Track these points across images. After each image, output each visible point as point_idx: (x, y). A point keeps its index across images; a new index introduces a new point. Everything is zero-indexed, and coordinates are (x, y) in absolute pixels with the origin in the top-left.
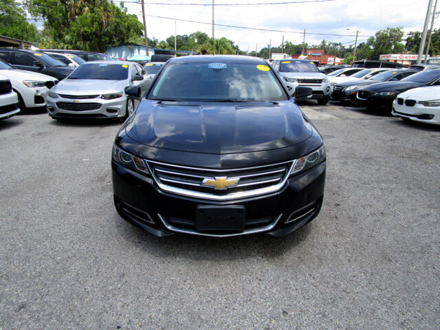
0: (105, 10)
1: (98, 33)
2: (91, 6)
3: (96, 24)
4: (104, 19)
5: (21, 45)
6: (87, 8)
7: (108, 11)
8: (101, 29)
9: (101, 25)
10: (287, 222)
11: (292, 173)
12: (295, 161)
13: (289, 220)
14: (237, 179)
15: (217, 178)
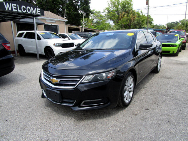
0: (133, 15)
1: (129, 24)
2: (127, 14)
3: (129, 21)
4: (132, 19)
5: (96, 31)
6: (126, 15)
7: (135, 15)
8: (131, 23)
9: (130, 21)
10: (82, 105)
11: (83, 82)
12: (84, 76)
13: (83, 104)
14: (59, 80)
15: (53, 78)
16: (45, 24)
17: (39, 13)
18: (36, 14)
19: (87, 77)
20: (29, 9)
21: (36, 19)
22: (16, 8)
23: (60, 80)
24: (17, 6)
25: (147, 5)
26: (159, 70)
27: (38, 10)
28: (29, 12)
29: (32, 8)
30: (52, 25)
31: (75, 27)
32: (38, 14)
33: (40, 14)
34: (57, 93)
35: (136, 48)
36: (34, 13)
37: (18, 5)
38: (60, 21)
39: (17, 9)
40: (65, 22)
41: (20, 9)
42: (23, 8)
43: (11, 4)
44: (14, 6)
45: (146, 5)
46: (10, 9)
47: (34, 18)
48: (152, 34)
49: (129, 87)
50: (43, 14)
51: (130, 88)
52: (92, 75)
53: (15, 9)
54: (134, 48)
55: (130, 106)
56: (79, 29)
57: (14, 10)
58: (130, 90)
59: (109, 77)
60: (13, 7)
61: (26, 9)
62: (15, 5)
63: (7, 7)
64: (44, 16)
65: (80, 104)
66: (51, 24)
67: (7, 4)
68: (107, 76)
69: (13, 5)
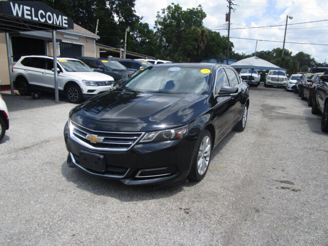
10: (137, 176)
11: (141, 141)
12: (143, 133)
13: (139, 175)
14: (102, 138)
15: (92, 135)
16: (63, 41)
17: (65, 23)
18: (61, 25)
19: (147, 134)
20: (49, 17)
21: (56, 33)
22: (29, 13)
23: (105, 138)
24: (31, 11)
25: (228, 22)
26: (244, 126)
27: (65, 20)
28: (50, 22)
29: (55, 15)
30: (73, 43)
31: (112, 49)
32: (64, 25)
33: (67, 26)
34: (99, 158)
35: (215, 94)
36: (58, 24)
37: (33, 9)
38: (87, 37)
39: (31, 15)
40: (95, 39)
41: (36, 16)
42: (42, 14)
43: (21, 6)
44: (27, 10)
45: (226, 21)
46: (20, 15)
47: (54, 32)
48: (235, 71)
49: (204, 152)
50: (71, 27)
51: (206, 153)
52: (154, 132)
53: (27, 15)
54: (213, 93)
55: (205, 178)
56: (119, 53)
57: (26, 17)
58: (205, 155)
59: (179, 134)
60: (26, 12)
61: (45, 17)
62: (29, 8)
63: (16, 10)
64: (72, 30)
65: (136, 175)
66: (70, 42)
67: (16, 5)
68: (176, 134)
69: (26, 7)
